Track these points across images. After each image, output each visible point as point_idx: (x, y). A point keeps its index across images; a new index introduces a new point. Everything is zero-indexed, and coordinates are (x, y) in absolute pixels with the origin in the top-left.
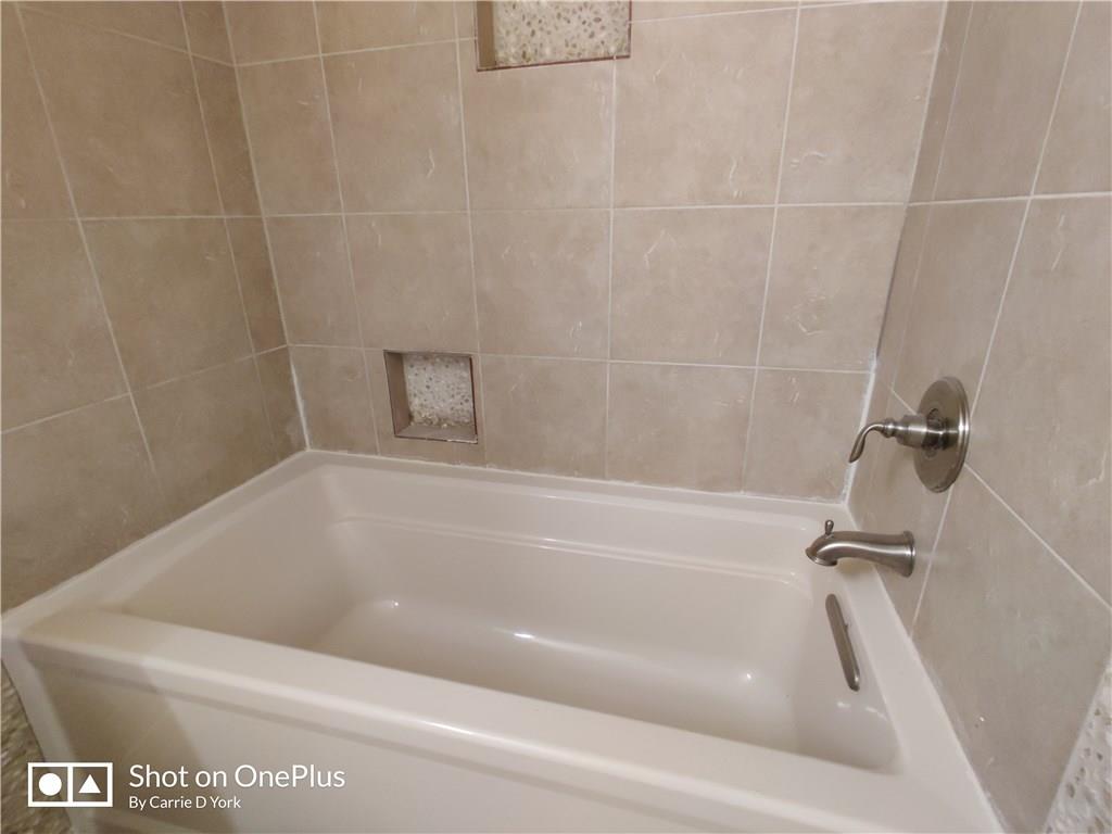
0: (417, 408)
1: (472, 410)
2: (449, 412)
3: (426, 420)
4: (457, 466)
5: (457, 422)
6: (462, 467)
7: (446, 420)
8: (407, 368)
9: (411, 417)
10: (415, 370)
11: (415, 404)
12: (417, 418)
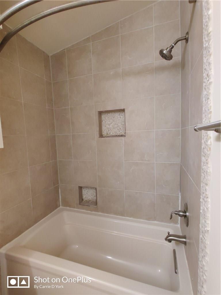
0: (84, 198)
1: (96, 199)
2: (91, 199)
3: (86, 200)
4: (92, 212)
5: (93, 201)
6: (93, 212)
7: (90, 201)
8: (83, 189)
9: (83, 200)
10: (84, 190)
11: (84, 197)
12: (84, 200)
